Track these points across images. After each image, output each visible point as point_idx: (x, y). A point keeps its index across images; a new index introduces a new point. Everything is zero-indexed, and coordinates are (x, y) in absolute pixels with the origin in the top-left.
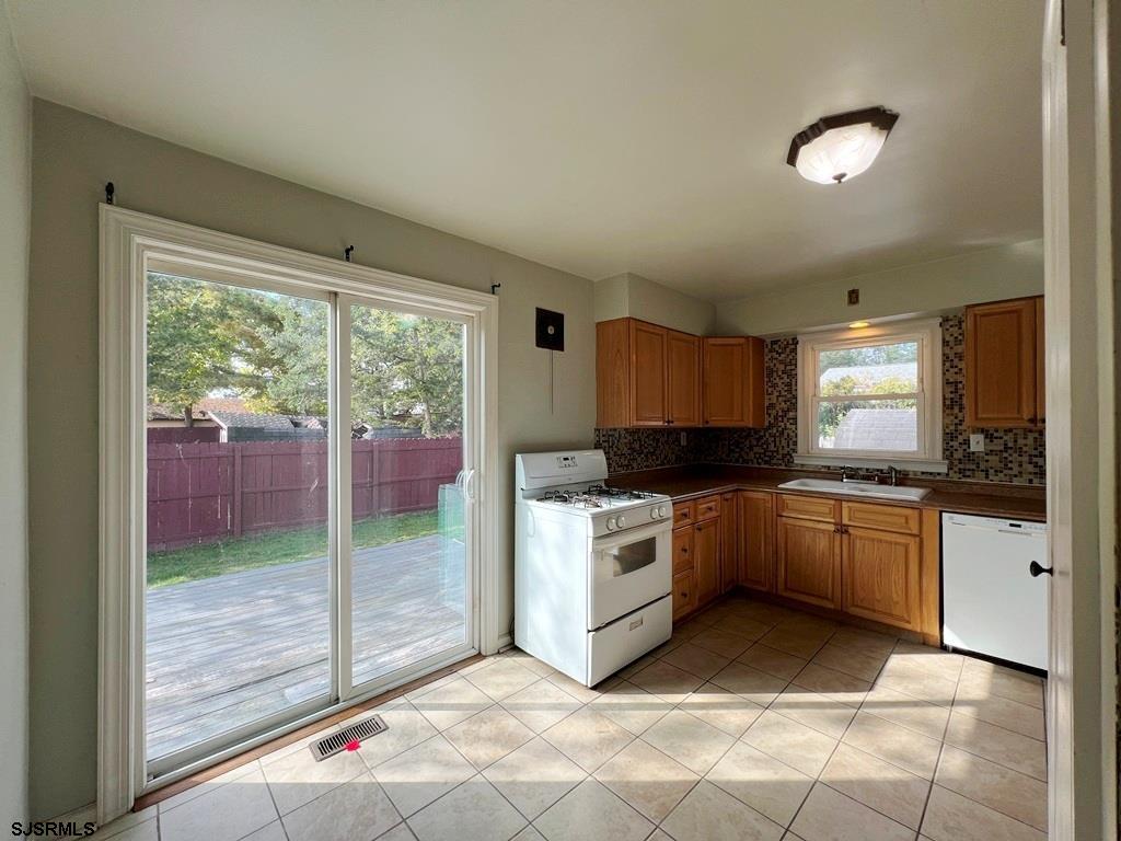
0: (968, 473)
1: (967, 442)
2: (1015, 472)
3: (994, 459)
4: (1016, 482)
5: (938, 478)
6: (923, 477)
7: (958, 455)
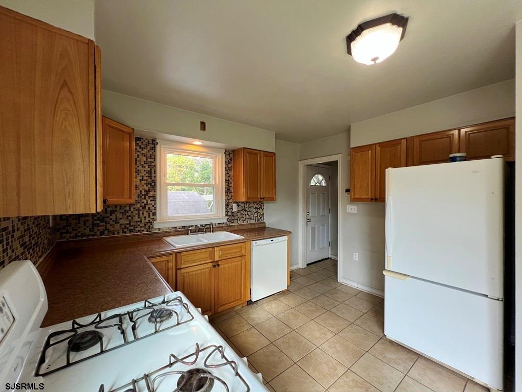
0: (232, 221)
1: (232, 208)
2: (244, 219)
3: (239, 214)
4: (245, 222)
5: (223, 225)
6: (218, 226)
7: (229, 214)
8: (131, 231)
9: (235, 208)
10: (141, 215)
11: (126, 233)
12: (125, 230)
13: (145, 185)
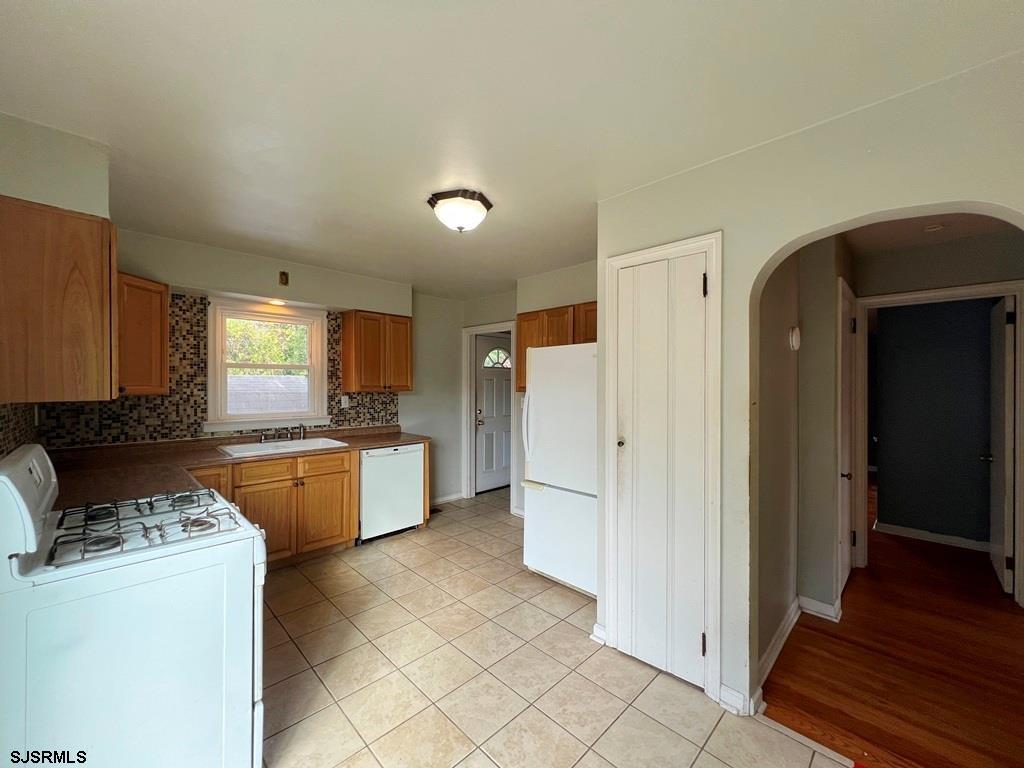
0: (340, 423)
1: (340, 402)
2: (361, 419)
3: (353, 412)
4: (363, 425)
5: (325, 429)
6: (315, 429)
7: (335, 411)
8: (164, 436)
9: (345, 402)
10: (181, 412)
11: (155, 439)
12: (155, 435)
13: (189, 367)
